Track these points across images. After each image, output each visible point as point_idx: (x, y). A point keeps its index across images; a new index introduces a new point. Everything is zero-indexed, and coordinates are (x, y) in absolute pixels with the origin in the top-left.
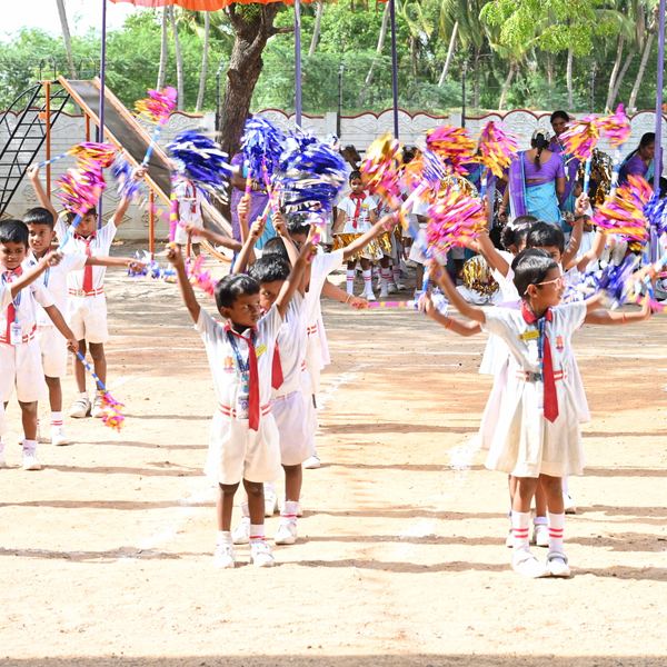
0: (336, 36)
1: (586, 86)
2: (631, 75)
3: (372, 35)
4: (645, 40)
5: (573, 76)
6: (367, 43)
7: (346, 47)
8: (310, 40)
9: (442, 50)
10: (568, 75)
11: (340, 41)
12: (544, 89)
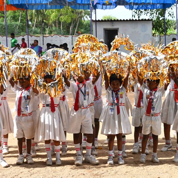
0: (9, 19)
1: (65, 29)
2: (75, 27)
3: (18, 18)
4: (78, 19)
5: (62, 27)
6: (17, 20)
7: (12, 21)
8: (4, 20)
9: (33, 22)
10: (61, 27)
11: (10, 20)
12: (56, 30)
